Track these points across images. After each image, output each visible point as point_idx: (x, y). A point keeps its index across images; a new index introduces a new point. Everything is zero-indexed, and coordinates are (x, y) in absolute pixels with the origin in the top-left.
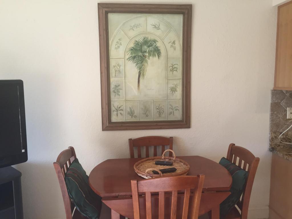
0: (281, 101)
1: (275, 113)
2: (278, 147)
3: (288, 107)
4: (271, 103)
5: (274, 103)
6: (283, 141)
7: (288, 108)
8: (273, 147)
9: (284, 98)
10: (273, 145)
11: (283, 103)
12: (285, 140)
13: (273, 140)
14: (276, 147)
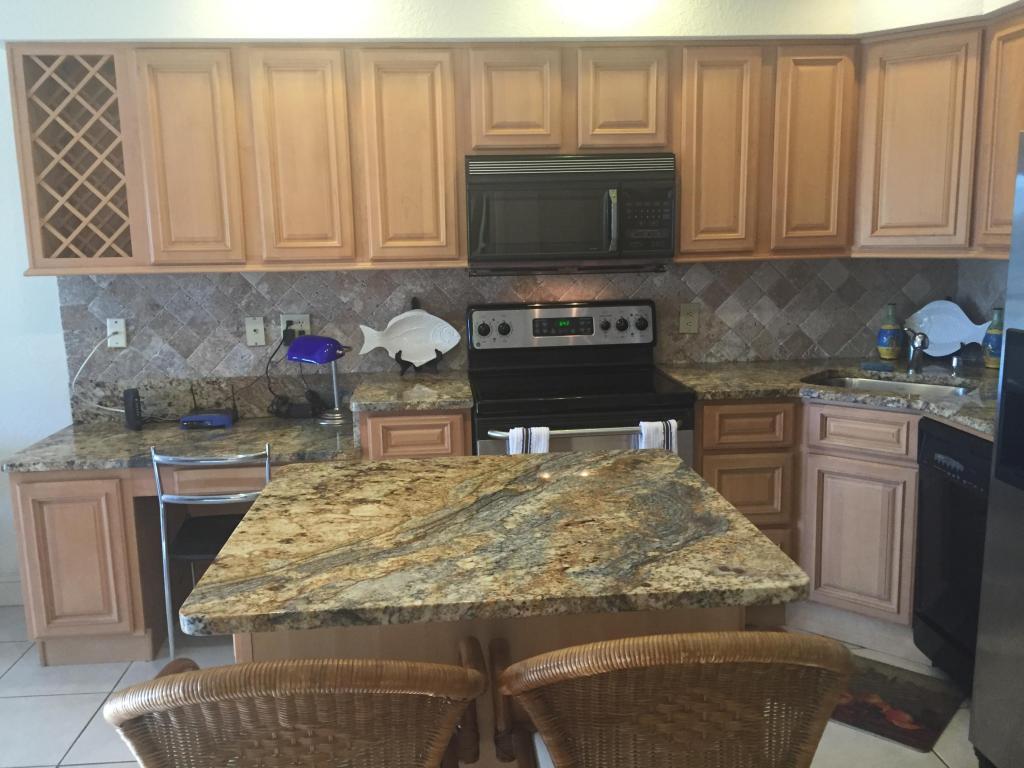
0: (89, 301)
1: (76, 332)
3: (110, 317)
4: (61, 308)
5: (68, 307)
6: (106, 406)
8: (81, 419)
9: (95, 295)
11: (94, 308)
12: (111, 402)
13: (76, 403)
14: (89, 419)
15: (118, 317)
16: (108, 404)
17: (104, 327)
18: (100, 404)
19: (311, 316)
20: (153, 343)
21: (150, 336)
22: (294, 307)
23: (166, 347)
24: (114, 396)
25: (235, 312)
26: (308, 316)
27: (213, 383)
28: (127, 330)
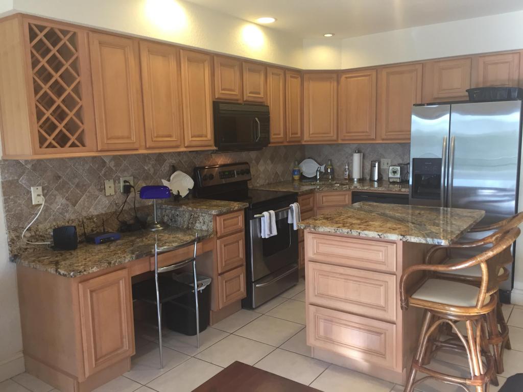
0: (20, 177)
1: (11, 197)
2: (23, 252)
3: (33, 186)
4: (2, 182)
5: (6, 181)
6: (31, 242)
7: (32, 188)
9: (23, 173)
10: (16, 251)
11: (23, 181)
12: (34, 239)
15: (37, 186)
17: (29, 192)
18: (28, 241)
19: (134, 178)
20: (57, 200)
21: (55, 196)
22: (126, 174)
23: (64, 201)
24: (36, 235)
25: (99, 177)
26: (132, 177)
27: (90, 219)
28: (43, 193)
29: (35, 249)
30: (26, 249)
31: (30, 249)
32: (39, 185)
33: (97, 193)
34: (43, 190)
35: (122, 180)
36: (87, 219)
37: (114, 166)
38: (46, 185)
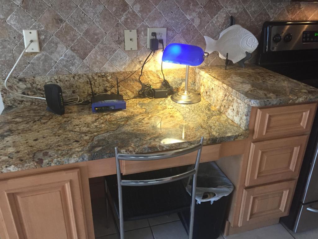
0: (7, 15)
2: (19, 104)
3: (25, 29)
6: (28, 95)
7: (23, 31)
8: (10, 104)
9: (11, 11)
10: (9, 102)
11: (11, 21)
12: (31, 92)
13: (5, 93)
14: (16, 104)
15: (31, 29)
16: (29, 93)
17: (21, 36)
18: (24, 93)
19: (167, 29)
20: (59, 49)
21: (56, 44)
22: (156, 23)
23: (69, 52)
24: (33, 87)
25: (117, 26)
26: (165, 29)
27: (102, 76)
28: (39, 38)
29: (32, 102)
30: (22, 101)
31: (27, 102)
32: (34, 28)
33: (114, 45)
34: (39, 35)
35: (149, 31)
36: (99, 76)
37: (140, 11)
38: (43, 28)
